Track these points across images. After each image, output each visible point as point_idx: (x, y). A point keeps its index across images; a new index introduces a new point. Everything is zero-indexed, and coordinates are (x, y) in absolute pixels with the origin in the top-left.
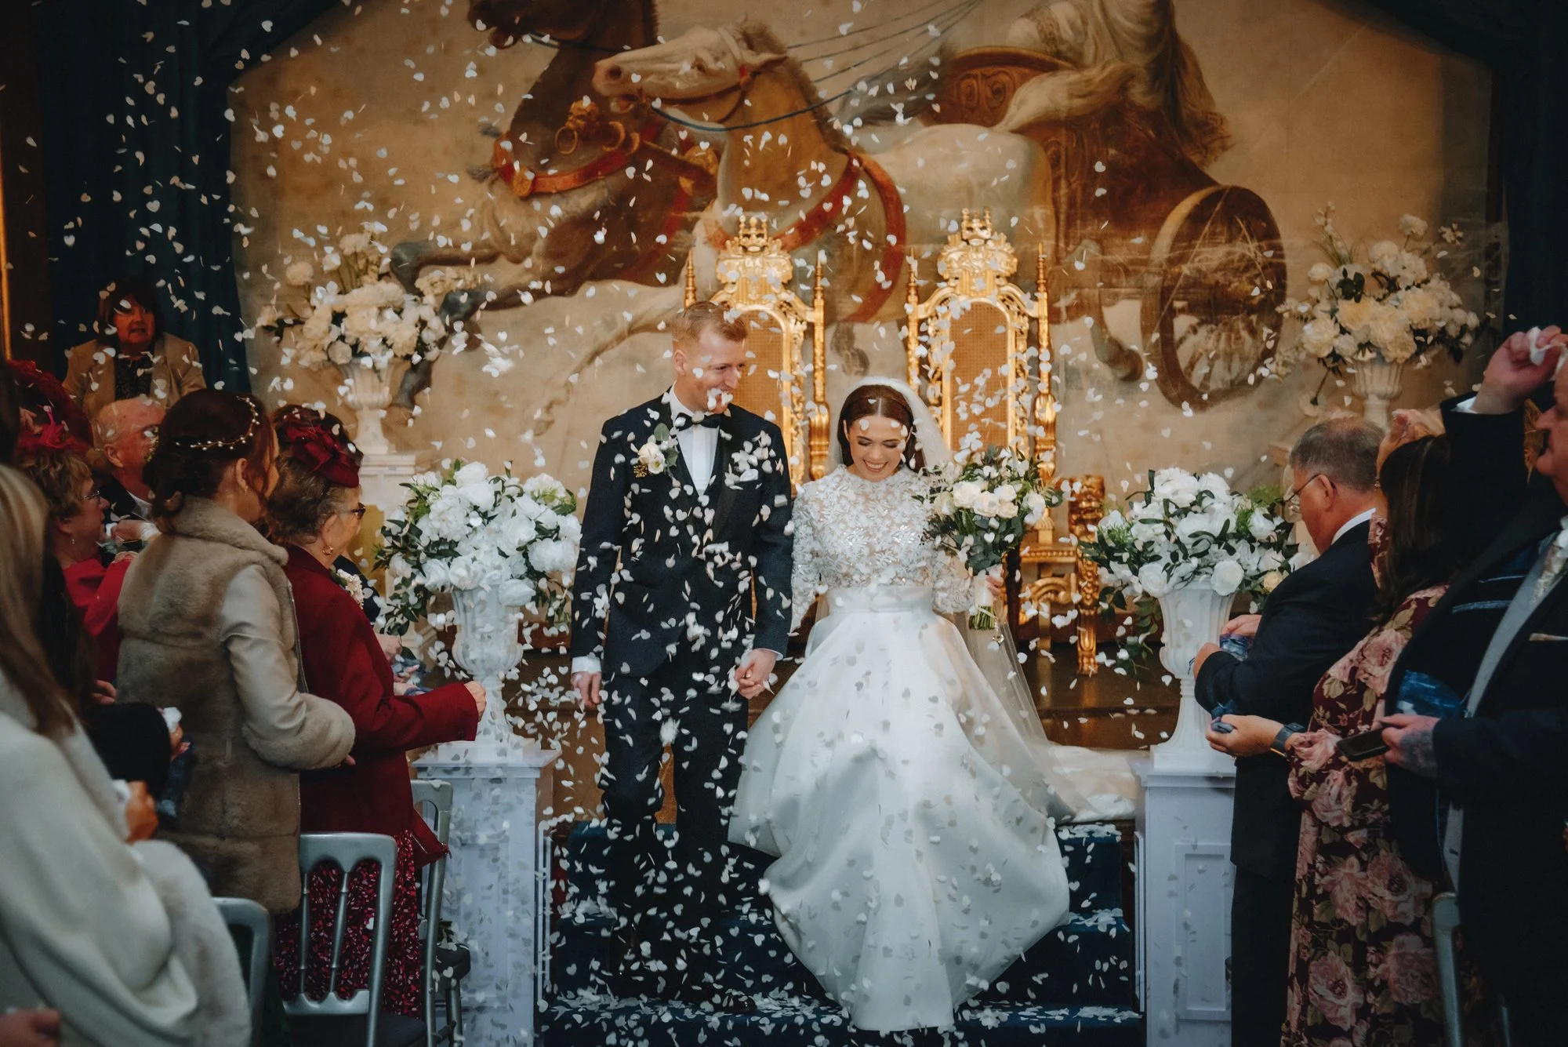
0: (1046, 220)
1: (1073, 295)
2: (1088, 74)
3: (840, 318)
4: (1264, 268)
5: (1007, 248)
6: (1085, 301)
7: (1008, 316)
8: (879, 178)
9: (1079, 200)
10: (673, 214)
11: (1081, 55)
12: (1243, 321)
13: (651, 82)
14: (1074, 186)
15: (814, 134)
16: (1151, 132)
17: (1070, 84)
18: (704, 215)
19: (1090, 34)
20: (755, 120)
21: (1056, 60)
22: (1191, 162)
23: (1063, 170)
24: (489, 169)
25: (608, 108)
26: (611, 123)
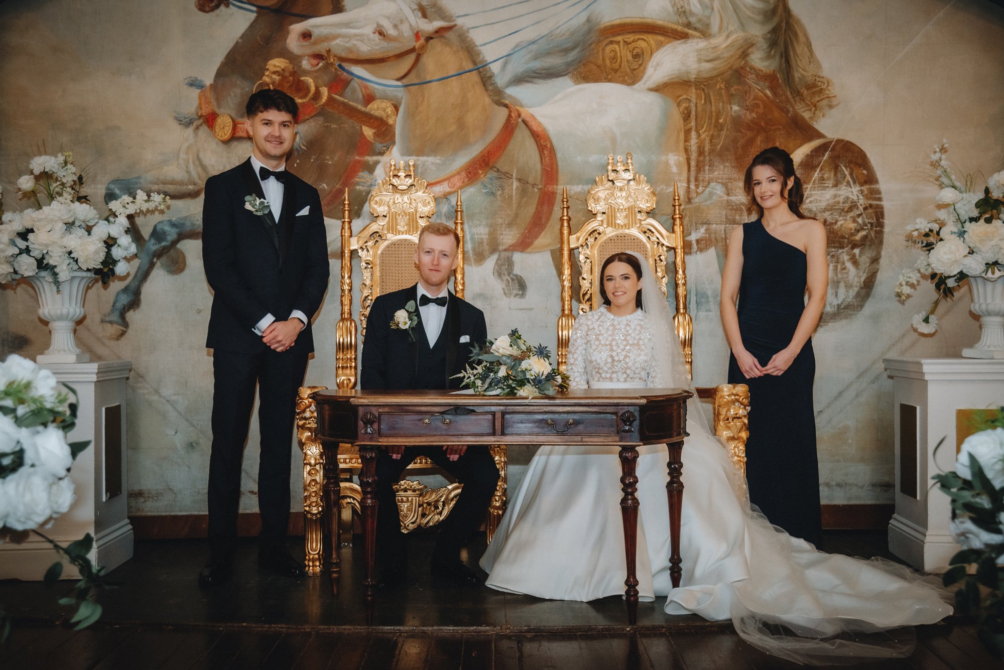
0: (679, 165)
1: (702, 230)
2: (714, 41)
3: (501, 248)
4: (865, 209)
5: (646, 188)
6: (713, 236)
7: (648, 245)
8: (535, 128)
9: (707, 149)
10: (357, 158)
11: (708, 25)
12: (848, 254)
13: (337, 44)
14: (703, 136)
15: (479, 89)
16: (768, 92)
17: (701, 50)
18: (384, 159)
19: (716, 9)
20: (428, 80)
21: (686, 30)
22: (803, 118)
23: (693, 124)
24: (195, 116)
25: (300, 67)
26: (302, 78)
